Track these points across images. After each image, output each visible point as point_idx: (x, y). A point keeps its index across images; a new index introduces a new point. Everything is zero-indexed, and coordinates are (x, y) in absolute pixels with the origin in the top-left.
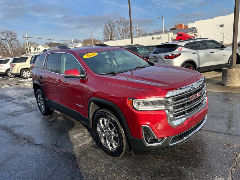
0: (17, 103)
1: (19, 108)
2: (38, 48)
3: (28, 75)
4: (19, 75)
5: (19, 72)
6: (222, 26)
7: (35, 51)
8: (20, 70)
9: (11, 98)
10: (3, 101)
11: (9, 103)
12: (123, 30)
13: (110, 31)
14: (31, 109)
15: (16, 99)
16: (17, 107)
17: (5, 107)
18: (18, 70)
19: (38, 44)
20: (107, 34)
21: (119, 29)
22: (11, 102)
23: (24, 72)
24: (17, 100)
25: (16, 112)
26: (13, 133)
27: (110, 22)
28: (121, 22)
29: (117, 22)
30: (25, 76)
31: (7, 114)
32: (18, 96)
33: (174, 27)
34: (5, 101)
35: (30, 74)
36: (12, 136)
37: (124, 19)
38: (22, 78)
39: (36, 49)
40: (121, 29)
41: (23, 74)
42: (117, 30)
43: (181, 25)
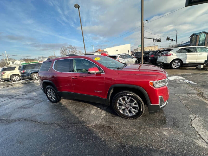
0: (22, 99)
1: (27, 102)
2: (16, 62)
3: (17, 79)
4: (10, 79)
5: (9, 77)
6: (117, 50)
7: (13, 64)
8: (10, 76)
9: (13, 96)
10: (5, 99)
11: (13, 100)
12: (71, 51)
13: (64, 52)
14: (38, 101)
15: (17, 96)
16: (24, 101)
17: (12, 103)
18: (8, 76)
19: (15, 59)
20: (63, 54)
21: (69, 51)
22: (14, 99)
23: (14, 77)
24: (20, 96)
25: (25, 105)
26: (38, 122)
27: (63, 47)
28: (70, 47)
29: (68, 47)
30: (15, 80)
31: (18, 108)
32: (19, 94)
33: (97, 50)
34: (7, 99)
35: (18, 78)
36: (39, 124)
37: (72, 46)
38: (12, 81)
39: (14, 63)
40: (70, 51)
41: (13, 79)
42: (68, 51)
43: (100, 50)
